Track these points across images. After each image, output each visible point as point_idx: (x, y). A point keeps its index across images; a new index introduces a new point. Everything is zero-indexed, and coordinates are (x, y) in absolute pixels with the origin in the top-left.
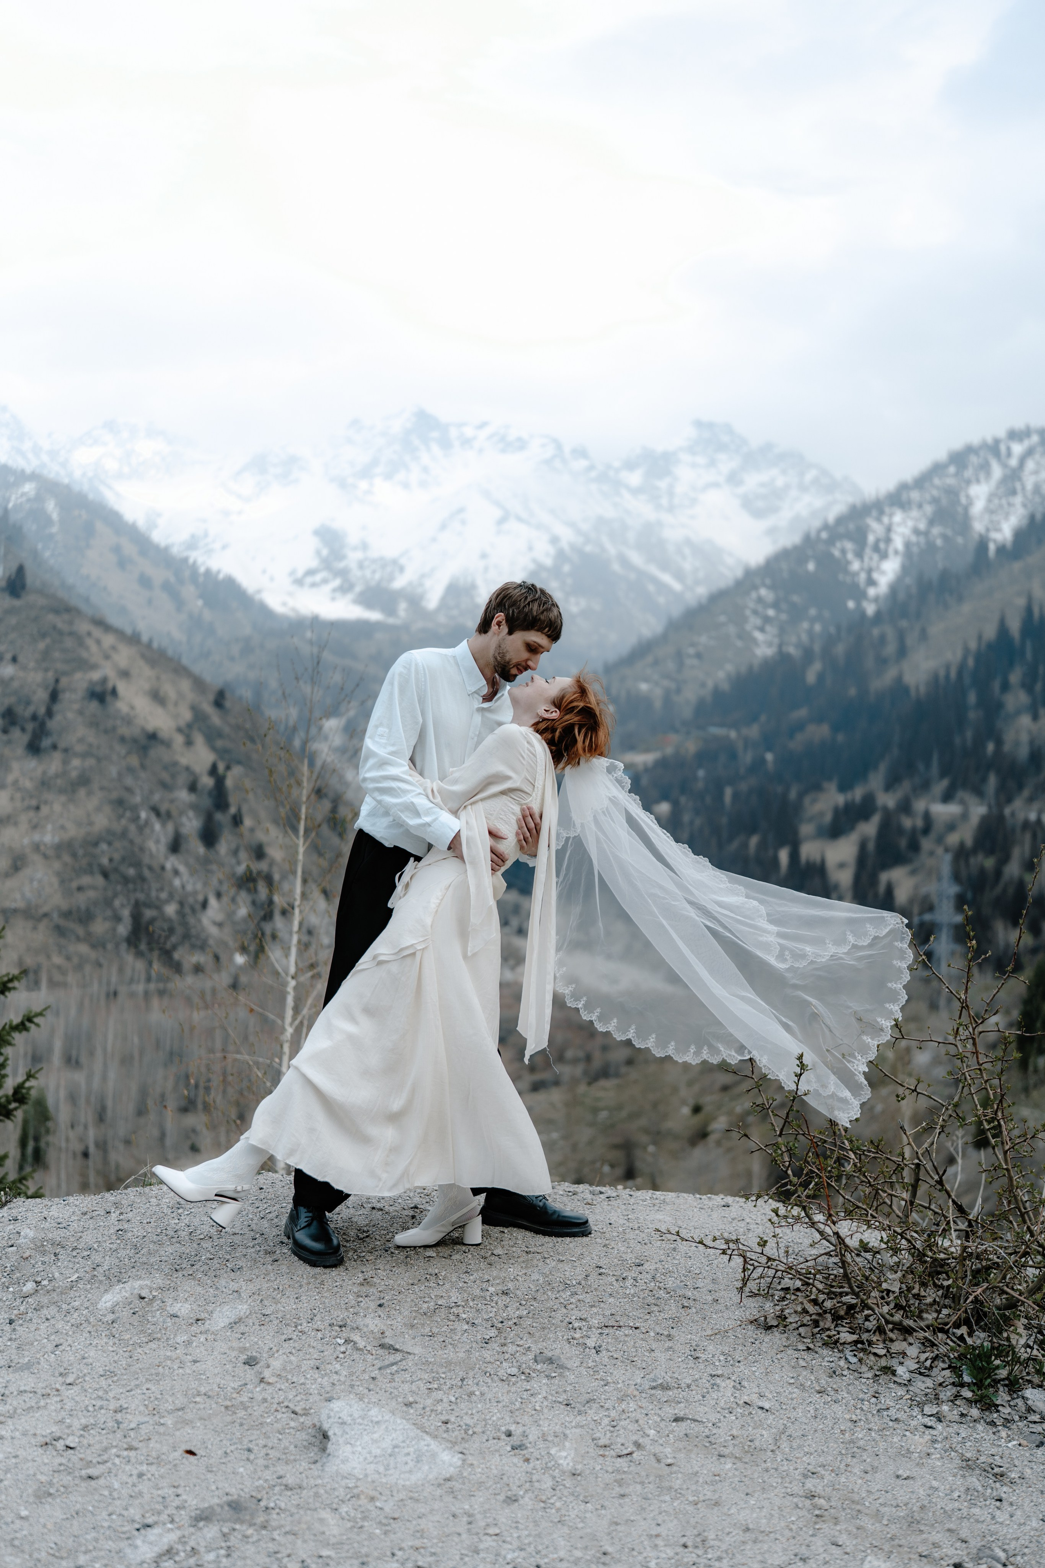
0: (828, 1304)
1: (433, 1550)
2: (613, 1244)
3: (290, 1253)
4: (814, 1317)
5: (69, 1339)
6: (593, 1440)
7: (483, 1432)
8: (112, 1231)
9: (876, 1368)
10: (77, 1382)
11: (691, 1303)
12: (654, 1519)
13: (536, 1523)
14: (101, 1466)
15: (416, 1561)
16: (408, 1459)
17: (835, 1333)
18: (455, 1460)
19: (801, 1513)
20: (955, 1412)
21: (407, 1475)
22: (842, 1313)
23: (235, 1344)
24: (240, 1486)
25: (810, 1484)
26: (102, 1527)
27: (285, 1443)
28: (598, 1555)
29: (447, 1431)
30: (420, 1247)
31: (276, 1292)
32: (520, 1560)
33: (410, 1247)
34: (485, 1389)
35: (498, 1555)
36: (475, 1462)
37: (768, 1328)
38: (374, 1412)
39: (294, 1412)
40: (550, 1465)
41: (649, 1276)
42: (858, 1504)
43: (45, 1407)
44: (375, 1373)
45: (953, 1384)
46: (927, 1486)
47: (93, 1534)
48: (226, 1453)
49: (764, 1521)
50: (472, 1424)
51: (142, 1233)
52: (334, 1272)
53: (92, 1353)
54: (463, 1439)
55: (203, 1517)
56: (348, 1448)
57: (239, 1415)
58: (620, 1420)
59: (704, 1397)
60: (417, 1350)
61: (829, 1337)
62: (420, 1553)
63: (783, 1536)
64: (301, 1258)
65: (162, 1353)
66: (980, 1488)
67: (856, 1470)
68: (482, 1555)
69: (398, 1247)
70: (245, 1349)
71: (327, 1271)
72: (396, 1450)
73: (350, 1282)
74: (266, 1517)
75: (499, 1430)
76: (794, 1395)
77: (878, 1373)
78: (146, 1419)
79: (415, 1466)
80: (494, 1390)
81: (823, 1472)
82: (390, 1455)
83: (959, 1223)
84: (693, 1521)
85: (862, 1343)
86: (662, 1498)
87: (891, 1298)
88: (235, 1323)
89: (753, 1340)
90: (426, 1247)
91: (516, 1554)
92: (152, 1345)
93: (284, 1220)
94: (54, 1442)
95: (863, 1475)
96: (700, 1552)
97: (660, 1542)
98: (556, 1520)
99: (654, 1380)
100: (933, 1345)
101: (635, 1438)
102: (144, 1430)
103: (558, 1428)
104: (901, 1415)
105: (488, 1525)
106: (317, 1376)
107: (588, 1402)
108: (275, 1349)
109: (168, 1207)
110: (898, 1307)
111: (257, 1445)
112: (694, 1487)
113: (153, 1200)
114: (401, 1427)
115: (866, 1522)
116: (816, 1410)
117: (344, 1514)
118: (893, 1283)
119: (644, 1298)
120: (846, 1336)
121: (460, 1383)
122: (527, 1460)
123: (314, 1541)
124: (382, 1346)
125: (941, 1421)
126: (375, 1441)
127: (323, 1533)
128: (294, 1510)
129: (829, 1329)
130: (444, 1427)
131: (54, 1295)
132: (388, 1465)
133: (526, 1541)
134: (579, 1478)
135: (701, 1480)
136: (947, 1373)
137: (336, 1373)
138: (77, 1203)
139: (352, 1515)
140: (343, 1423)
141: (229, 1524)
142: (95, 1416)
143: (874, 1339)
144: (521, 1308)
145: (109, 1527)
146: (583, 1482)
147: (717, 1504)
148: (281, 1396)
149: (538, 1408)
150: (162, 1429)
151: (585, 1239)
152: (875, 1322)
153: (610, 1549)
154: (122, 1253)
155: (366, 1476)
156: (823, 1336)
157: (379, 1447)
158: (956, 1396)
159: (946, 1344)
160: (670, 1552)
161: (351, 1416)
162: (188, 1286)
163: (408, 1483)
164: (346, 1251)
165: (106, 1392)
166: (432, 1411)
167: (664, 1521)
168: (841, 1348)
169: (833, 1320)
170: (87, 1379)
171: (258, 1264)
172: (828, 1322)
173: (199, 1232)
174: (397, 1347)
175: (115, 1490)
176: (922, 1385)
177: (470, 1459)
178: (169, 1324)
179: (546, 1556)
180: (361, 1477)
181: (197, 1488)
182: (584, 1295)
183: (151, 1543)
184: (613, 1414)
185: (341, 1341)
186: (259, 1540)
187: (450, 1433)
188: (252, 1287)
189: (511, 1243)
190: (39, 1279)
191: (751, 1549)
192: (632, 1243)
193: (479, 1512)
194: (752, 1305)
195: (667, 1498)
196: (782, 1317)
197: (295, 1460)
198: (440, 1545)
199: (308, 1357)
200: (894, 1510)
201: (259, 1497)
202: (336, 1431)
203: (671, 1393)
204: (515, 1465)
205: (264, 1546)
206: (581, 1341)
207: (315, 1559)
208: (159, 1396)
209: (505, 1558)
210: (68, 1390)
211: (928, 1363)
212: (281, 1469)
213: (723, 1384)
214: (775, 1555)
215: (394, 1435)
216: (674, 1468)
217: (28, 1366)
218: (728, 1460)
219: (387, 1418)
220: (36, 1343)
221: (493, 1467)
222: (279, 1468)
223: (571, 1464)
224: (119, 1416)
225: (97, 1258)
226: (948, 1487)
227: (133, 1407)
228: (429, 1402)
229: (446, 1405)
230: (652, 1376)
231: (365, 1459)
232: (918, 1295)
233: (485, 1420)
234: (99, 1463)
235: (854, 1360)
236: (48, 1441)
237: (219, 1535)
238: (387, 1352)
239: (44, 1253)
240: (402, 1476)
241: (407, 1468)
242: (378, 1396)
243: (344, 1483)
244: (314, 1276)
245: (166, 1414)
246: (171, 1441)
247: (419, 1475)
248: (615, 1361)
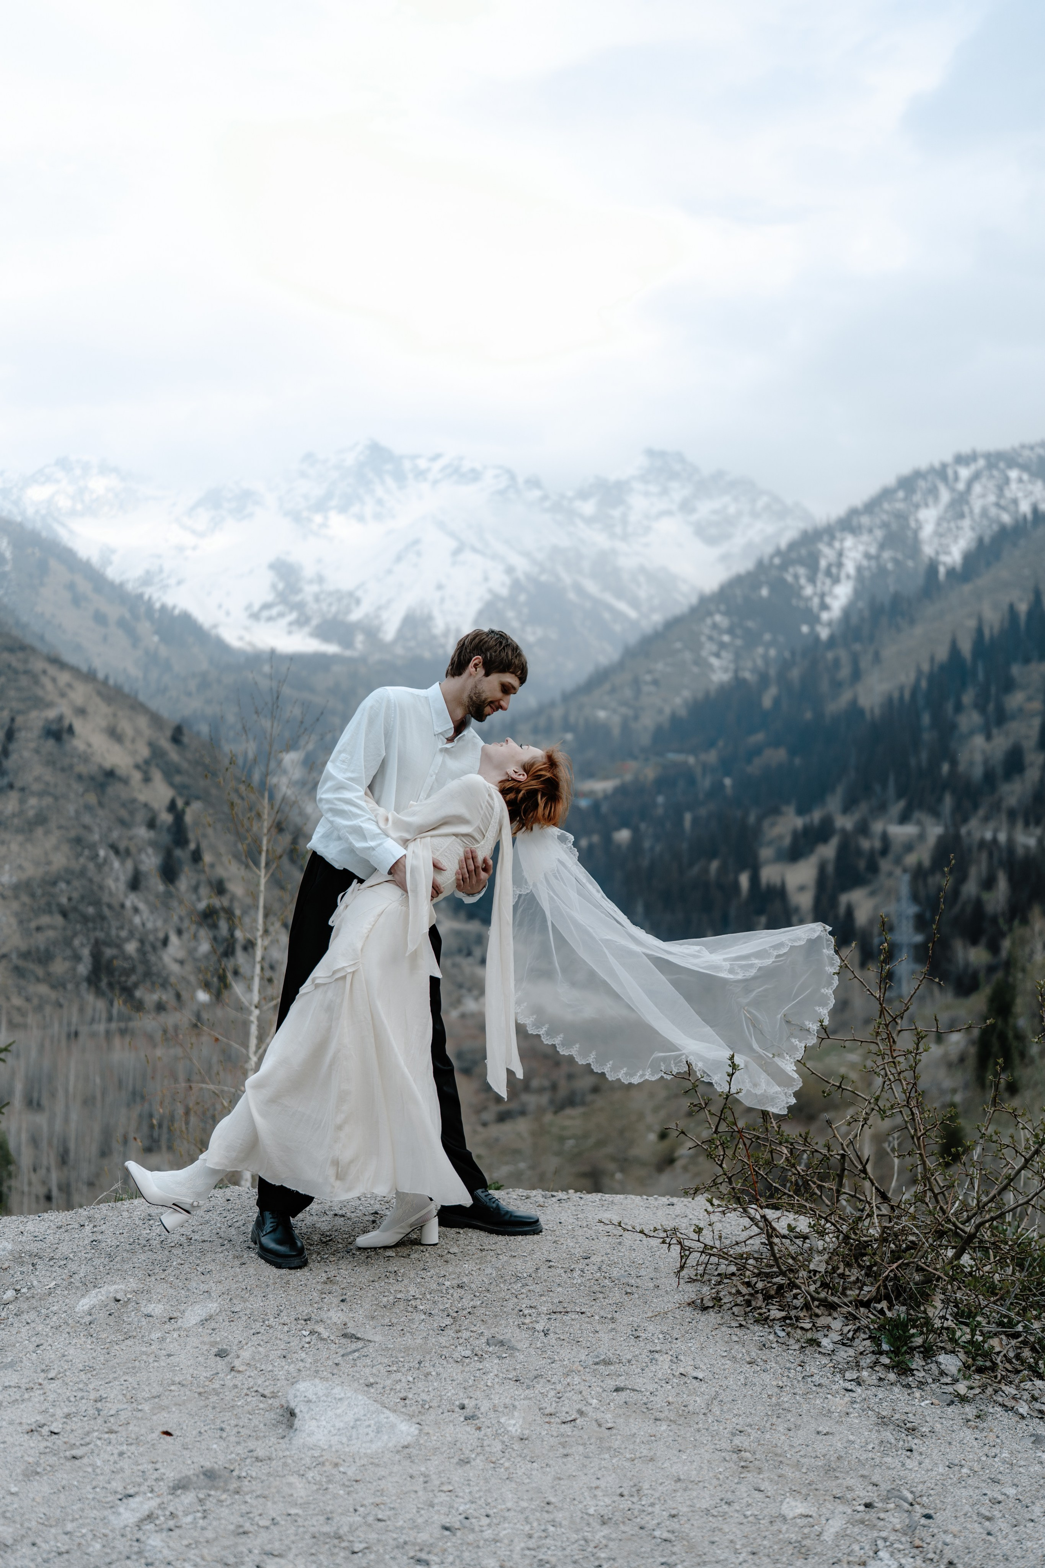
0: (760, 1285)
1: (392, 1506)
2: (562, 1240)
3: (256, 1256)
4: (746, 1297)
5: (49, 1339)
6: (540, 1409)
7: (439, 1406)
8: (86, 1242)
9: (802, 1340)
10: (59, 1376)
11: (634, 1289)
12: (594, 1474)
13: (487, 1481)
14: (84, 1447)
15: (376, 1515)
16: (369, 1430)
17: (764, 1310)
18: (412, 1429)
19: (727, 1465)
20: (874, 1377)
21: (368, 1444)
22: (772, 1292)
23: (206, 1339)
24: (214, 1460)
25: (737, 1441)
26: (87, 1498)
27: (255, 1422)
28: (542, 1504)
29: (405, 1406)
30: (380, 1248)
31: (244, 1292)
32: (471, 1511)
33: (370, 1248)
34: (440, 1370)
35: (451, 1507)
36: (431, 1432)
37: (704, 1309)
38: (337, 1391)
39: (263, 1396)
40: (499, 1431)
41: (595, 1268)
42: (780, 1456)
43: (29, 1399)
44: (339, 1359)
45: (873, 1352)
46: (845, 1440)
47: (79, 1505)
48: (200, 1432)
49: (694, 1472)
50: (428, 1400)
51: (115, 1243)
52: (299, 1273)
53: (71, 1352)
54: (420, 1412)
55: (181, 1486)
56: (314, 1423)
57: (211, 1400)
58: (565, 1392)
59: (643, 1370)
60: (378, 1338)
61: (760, 1314)
62: (380, 1509)
63: (711, 1484)
64: (267, 1261)
65: (138, 1349)
66: (893, 1441)
67: (781, 1429)
68: (436, 1508)
69: (359, 1249)
70: (216, 1343)
71: (293, 1271)
72: (358, 1423)
73: (314, 1281)
74: (239, 1484)
75: (453, 1404)
76: (726, 1366)
77: (804, 1345)
78: (125, 1406)
79: (375, 1436)
80: (449, 1371)
81: (750, 1431)
82: (353, 1428)
83: (883, 1209)
84: (629, 1475)
85: (791, 1319)
86: (602, 1456)
87: (818, 1277)
88: (206, 1320)
89: (690, 1320)
90: (385, 1248)
91: (468, 1506)
92: (128, 1342)
93: (250, 1227)
94: (39, 1429)
95: (786, 1432)
96: (635, 1499)
97: (599, 1493)
98: (505, 1478)
99: (597, 1357)
100: (855, 1318)
101: (578, 1407)
102: (123, 1416)
103: (508, 1401)
104: (824, 1381)
105: (442, 1484)
106: (284, 1363)
107: (536, 1378)
108: (244, 1342)
109: (140, 1219)
110: (824, 1285)
111: (229, 1425)
112: (631, 1447)
113: (125, 1214)
114: (362, 1402)
115: (788, 1471)
116: (746, 1378)
117: (310, 1478)
118: (818, 1263)
119: (590, 1287)
120: (776, 1313)
121: (417, 1366)
122: (479, 1429)
123: (283, 1502)
124: (345, 1335)
125: (860, 1385)
126: (338, 1416)
127: (292, 1495)
128: (264, 1478)
129: (760, 1308)
130: (402, 1403)
131: (33, 1301)
132: (351, 1437)
133: (477, 1496)
134: (527, 1442)
135: (638, 1441)
136: (868, 1343)
137: (302, 1360)
138: (52, 1218)
139: (318, 1479)
140: (309, 1401)
141: (205, 1491)
142: (77, 1406)
143: (802, 1315)
144: (475, 1299)
145: (94, 1499)
146: (530, 1445)
147: (652, 1460)
148: (251, 1382)
149: (489, 1384)
150: (140, 1415)
151: (536, 1236)
152: (802, 1300)
153: (553, 1500)
154: (97, 1262)
155: (331, 1446)
156: (755, 1314)
157: (342, 1421)
158: (875, 1363)
159: (868, 1317)
160: (608, 1501)
161: (316, 1394)
162: (162, 1288)
163: (369, 1451)
164: (310, 1254)
165: (87, 1385)
166: (391, 1389)
167: (603, 1476)
168: (771, 1324)
169: (764, 1300)
170: (67, 1373)
171: (227, 1268)
172: (759, 1301)
173: (170, 1241)
174: (359, 1335)
175: (98, 1467)
176: (845, 1354)
177: (426, 1429)
178: (144, 1323)
179: (495, 1507)
180: (326, 1447)
181: (174, 1463)
182: (534, 1286)
183: (133, 1510)
184: (559, 1387)
185: (306, 1333)
186: (233, 1503)
187: (408, 1408)
188: (221, 1288)
189: (467, 1242)
190: (18, 1287)
191: (681, 1496)
192: (580, 1240)
193: (434, 1473)
194: (691, 1290)
195: (607, 1456)
196: (717, 1299)
197: (265, 1437)
198: (399, 1501)
199: (275, 1347)
200: (813, 1460)
201: (232, 1468)
202: (303, 1409)
203: (612, 1368)
204: (468, 1433)
205: (237, 1508)
206: (530, 1326)
207: (285, 1517)
208: (136, 1386)
209: (457, 1509)
210: (50, 1384)
211: (850, 1335)
212: (251, 1444)
213: (661, 1359)
214: (703, 1501)
215: (356, 1410)
216: (614, 1431)
217: (12, 1365)
218: (664, 1423)
219: (349, 1395)
220: (17, 1345)
221: (448, 1435)
222: (250, 1444)
223: (519, 1430)
224: (99, 1405)
225: (73, 1267)
226: (863, 1440)
227: (112, 1396)
228: (388, 1382)
229: (405, 1385)
230: (596, 1353)
231: (330, 1432)
232: (843, 1274)
233: (440, 1396)
234: (82, 1445)
235: (782, 1334)
236: (33, 1428)
237: (196, 1500)
238: (349, 1341)
239: (22, 1264)
240: (364, 1445)
241: (368, 1438)
242: (341, 1379)
243: (310, 1453)
244: (280, 1277)
245: (143, 1401)
246: (148, 1424)
247: (379, 1444)
248: (561, 1342)
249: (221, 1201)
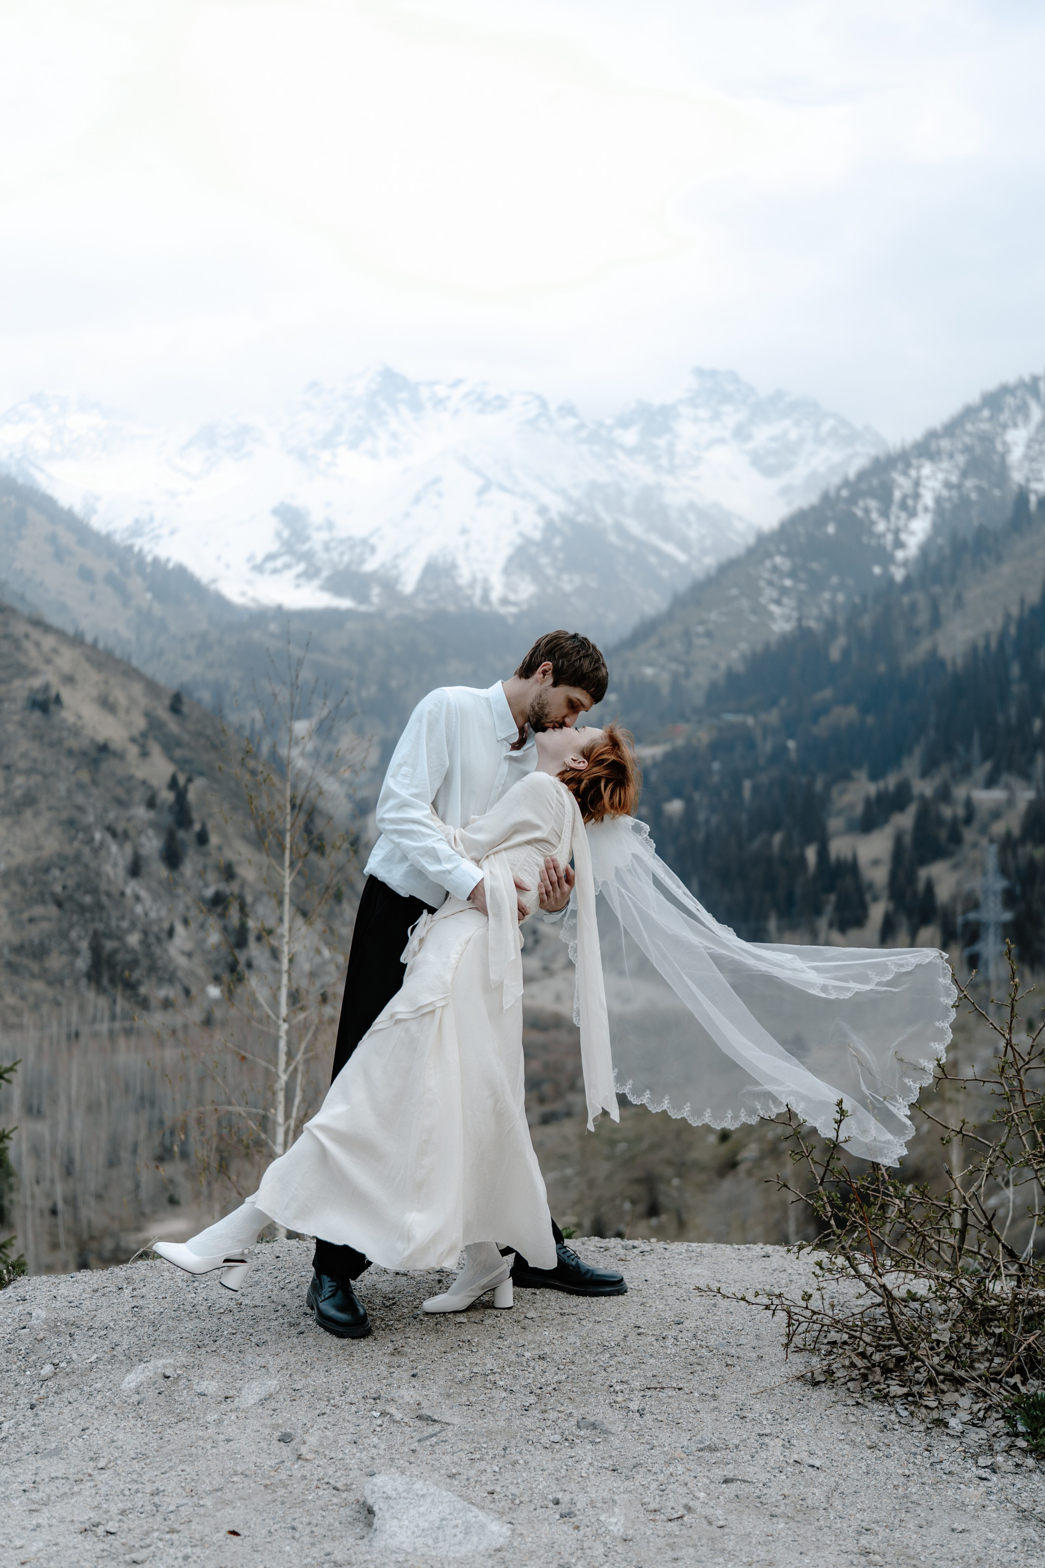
0: (877, 1357)
2: (650, 1302)
3: (315, 1324)
4: (862, 1371)
5: (95, 1422)
6: (643, 1504)
7: (530, 1501)
8: (127, 1308)
9: (927, 1420)
10: (109, 1466)
11: (735, 1361)
14: (144, 1550)
16: (456, 1531)
17: (885, 1386)
18: (504, 1530)
20: (1010, 1463)
21: (457, 1547)
22: (891, 1365)
23: (268, 1421)
24: (288, 1565)
25: (864, 1541)
27: (329, 1520)
29: (493, 1501)
30: (450, 1313)
31: (305, 1366)
33: (439, 1313)
34: (528, 1457)
36: (524, 1532)
37: (816, 1384)
38: (418, 1485)
39: (335, 1489)
40: (600, 1531)
41: (690, 1335)
42: (913, 1558)
43: (79, 1493)
44: (414, 1446)
45: (1008, 1434)
46: (983, 1538)
48: (270, 1532)
50: (518, 1494)
51: (158, 1309)
53: (121, 1436)
54: (510, 1509)
56: (395, 1523)
57: (279, 1494)
58: (669, 1483)
59: (753, 1457)
60: (456, 1420)
61: (879, 1390)
64: (327, 1329)
65: (193, 1433)
66: (1037, 1539)
67: (911, 1525)
69: (427, 1314)
70: (278, 1426)
71: (355, 1341)
72: (444, 1522)
73: (380, 1352)
75: (546, 1498)
76: (845, 1452)
77: (930, 1426)
78: (185, 1501)
79: (464, 1538)
80: (538, 1458)
81: (877, 1529)
82: (438, 1528)
83: (1010, 1268)
85: (913, 1395)
86: (716, 1560)
87: (942, 1349)
88: (265, 1400)
89: (800, 1397)
90: (455, 1312)
92: (182, 1425)
93: (305, 1290)
94: (94, 1528)
95: (917, 1529)
99: (701, 1442)
100: (985, 1395)
101: (684, 1501)
102: (184, 1512)
103: (605, 1495)
104: (954, 1468)
106: (355, 1450)
107: (635, 1467)
108: (309, 1425)
109: (183, 1280)
110: (949, 1357)
111: (301, 1523)
112: (747, 1548)
113: (166, 1274)
114: (447, 1499)
116: (868, 1465)
118: (943, 1332)
119: (685, 1358)
120: (896, 1390)
121: (502, 1453)
122: (577, 1528)
124: (419, 1417)
125: (996, 1473)
126: (421, 1515)
129: (878, 1383)
130: (490, 1498)
131: (74, 1377)
132: (437, 1538)
134: (631, 1543)
135: (754, 1541)
136: (1001, 1423)
137: (375, 1447)
138: (86, 1279)
140: (388, 1498)
142: (132, 1500)
143: (925, 1391)
144: (560, 1372)
146: (635, 1548)
148: (321, 1472)
149: (584, 1475)
150: (202, 1511)
151: (620, 1297)
152: (925, 1374)
154: (140, 1331)
155: (415, 1549)
156: (873, 1390)
157: (426, 1521)
158: (1011, 1446)
159: (999, 1393)
161: (396, 1490)
162: (213, 1362)
163: (458, 1555)
164: (373, 1320)
165: (140, 1475)
166: (476, 1482)
168: (891, 1402)
169: (882, 1373)
170: (119, 1462)
171: (284, 1337)
172: (877, 1375)
173: (217, 1306)
174: (435, 1417)
176: (976, 1436)
177: (520, 1529)
178: (198, 1403)
180: (410, 1550)
182: (624, 1357)
184: (661, 1477)
185: (377, 1414)
187: (497, 1503)
188: (279, 1362)
189: (544, 1305)
190: (56, 1361)
192: (671, 1301)
194: (798, 1360)
195: (721, 1560)
196: (830, 1372)
197: (341, 1537)
199: (344, 1431)
200: (950, 1563)
202: (382, 1506)
203: (719, 1454)
204: (565, 1533)
206: (624, 1404)
208: (196, 1477)
210: (100, 1474)
211: (981, 1414)
212: (327, 1546)
213: (772, 1444)
215: (440, 1508)
216: (727, 1530)
217: (56, 1452)
218: (781, 1520)
219: (432, 1490)
220: (61, 1428)
221: (543, 1536)
222: (325, 1545)
223: (622, 1530)
224: (156, 1499)
225: (114, 1337)
226: (1004, 1538)
227: (170, 1489)
228: (472, 1473)
229: (490, 1475)
230: (699, 1437)
231: (413, 1533)
232: (970, 1344)
233: (531, 1489)
234: (142, 1547)
235: (905, 1413)
236: (87, 1527)
238: (425, 1423)
239: (58, 1334)
240: (452, 1548)
241: (457, 1540)
242: (419, 1469)
243: (393, 1557)
244: (342, 1348)
245: (204, 1495)
246: (213, 1522)
247: (469, 1546)
248: (659, 1424)
249: (270, 1258)
